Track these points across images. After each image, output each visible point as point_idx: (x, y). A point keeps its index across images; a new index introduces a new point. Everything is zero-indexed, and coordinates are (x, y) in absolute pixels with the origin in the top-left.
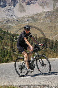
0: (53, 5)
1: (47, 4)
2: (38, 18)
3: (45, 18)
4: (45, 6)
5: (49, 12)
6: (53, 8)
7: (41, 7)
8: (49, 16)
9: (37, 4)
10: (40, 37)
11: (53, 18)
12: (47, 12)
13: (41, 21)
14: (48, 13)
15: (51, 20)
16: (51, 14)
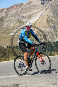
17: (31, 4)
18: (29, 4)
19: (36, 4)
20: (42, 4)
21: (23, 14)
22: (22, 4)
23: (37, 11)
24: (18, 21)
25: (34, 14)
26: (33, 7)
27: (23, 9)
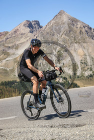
17: (18, 33)
18: (15, 32)
19: (23, 33)
20: (30, 32)
21: (8, 43)
22: (7, 33)
23: (25, 40)
24: (3, 53)
25: (22, 43)
26: (21, 36)
27: (8, 38)
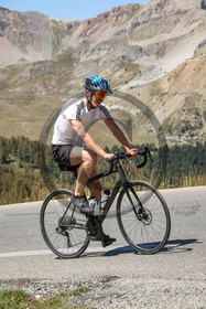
0: (53, 43)
1: (33, 39)
2: (8, 79)
3: (30, 80)
4: (27, 47)
5: (40, 62)
6: (53, 54)
7: (17, 48)
8: (42, 75)
9: (4, 38)
10: (15, 136)
11: (54, 83)
12: (34, 64)
13: (19, 89)
14: (37, 66)
15: (45, 86)
16: (48, 69)
